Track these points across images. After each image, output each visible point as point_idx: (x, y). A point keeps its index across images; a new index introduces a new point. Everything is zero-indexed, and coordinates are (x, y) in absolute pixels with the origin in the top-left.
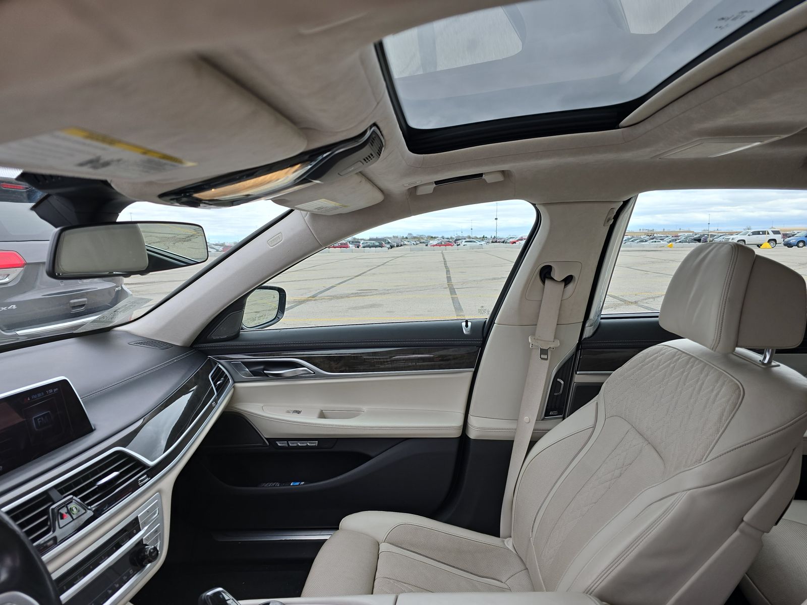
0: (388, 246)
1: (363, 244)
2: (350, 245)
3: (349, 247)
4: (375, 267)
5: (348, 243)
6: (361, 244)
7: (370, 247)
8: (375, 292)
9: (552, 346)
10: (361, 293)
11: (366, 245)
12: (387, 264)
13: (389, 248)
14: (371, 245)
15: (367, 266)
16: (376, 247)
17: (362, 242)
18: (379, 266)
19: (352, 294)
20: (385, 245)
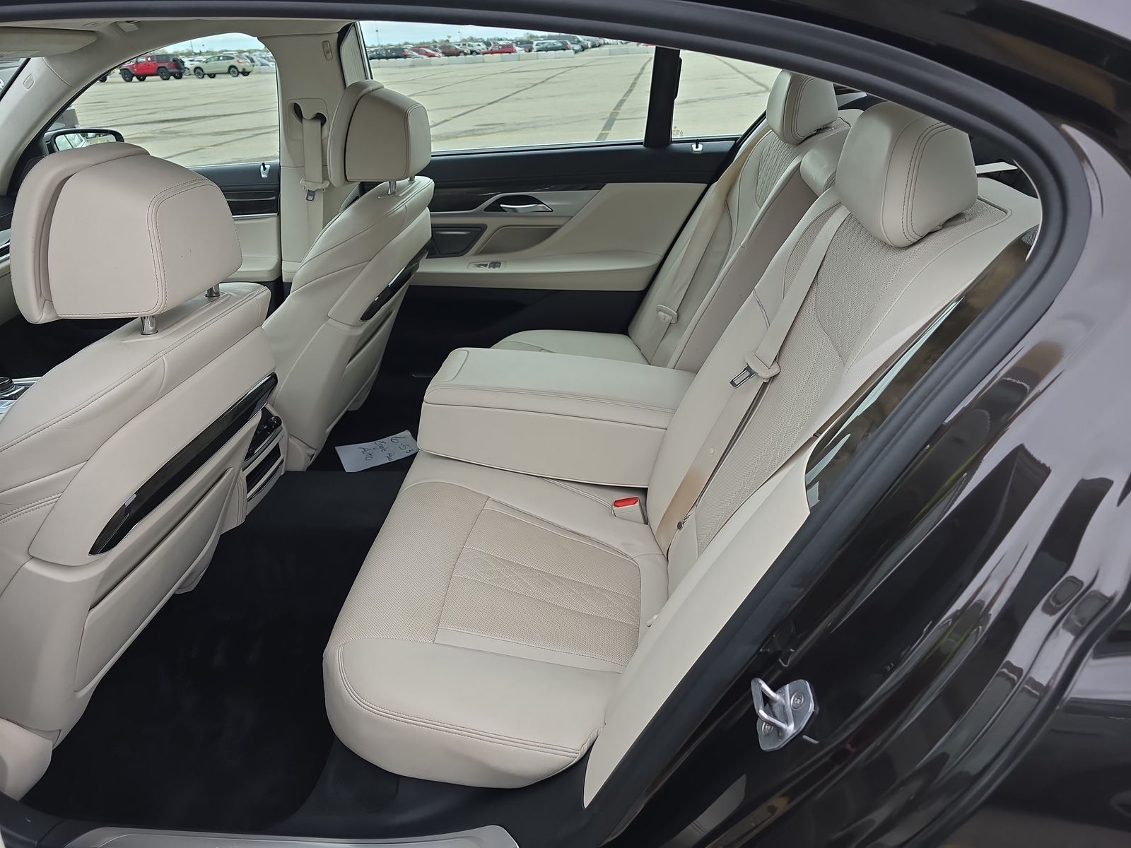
0: (577, 47)
1: (537, 45)
2: (518, 49)
3: (515, 52)
4: (529, 86)
5: (514, 45)
6: (534, 46)
7: (547, 49)
8: (501, 128)
9: (319, 188)
10: (478, 130)
11: (541, 46)
12: (550, 80)
13: (576, 52)
14: (549, 46)
15: (517, 87)
16: (556, 49)
17: (535, 43)
18: (535, 85)
19: (465, 132)
20: (572, 46)
